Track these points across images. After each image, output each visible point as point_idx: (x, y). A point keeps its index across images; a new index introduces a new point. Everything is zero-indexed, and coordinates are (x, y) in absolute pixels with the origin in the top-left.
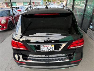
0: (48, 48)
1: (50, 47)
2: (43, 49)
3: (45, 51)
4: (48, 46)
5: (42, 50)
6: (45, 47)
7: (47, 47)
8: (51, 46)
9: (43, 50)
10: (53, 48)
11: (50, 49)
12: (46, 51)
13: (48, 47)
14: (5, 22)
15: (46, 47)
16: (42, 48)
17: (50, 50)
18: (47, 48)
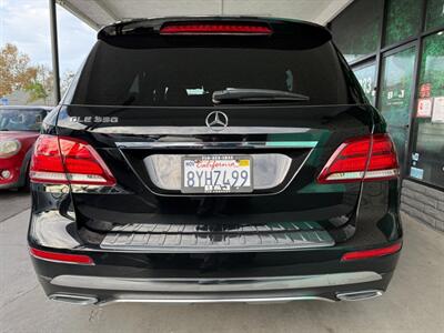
0: (222, 174)
1: (233, 169)
2: (196, 179)
3: (206, 189)
4: (222, 162)
5: (191, 183)
6: (204, 169)
7: (216, 169)
8: (237, 164)
9: (197, 185)
10: (244, 175)
11: (232, 181)
12: (208, 189)
13: (222, 169)
14: (14, 149)
15: (209, 169)
16: (191, 175)
17: (232, 187)
18: (215, 176)
